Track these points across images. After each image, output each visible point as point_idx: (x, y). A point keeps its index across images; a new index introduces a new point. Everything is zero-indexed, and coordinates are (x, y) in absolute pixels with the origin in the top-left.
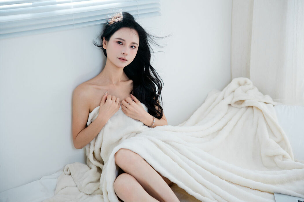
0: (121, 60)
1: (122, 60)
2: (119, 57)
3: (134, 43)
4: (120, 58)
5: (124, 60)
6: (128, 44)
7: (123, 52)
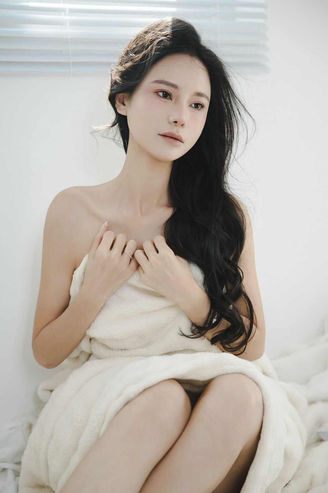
0: (168, 139)
1: (172, 140)
2: (162, 132)
3: (199, 94)
4: (164, 136)
5: (174, 138)
6: (186, 98)
7: (172, 119)
